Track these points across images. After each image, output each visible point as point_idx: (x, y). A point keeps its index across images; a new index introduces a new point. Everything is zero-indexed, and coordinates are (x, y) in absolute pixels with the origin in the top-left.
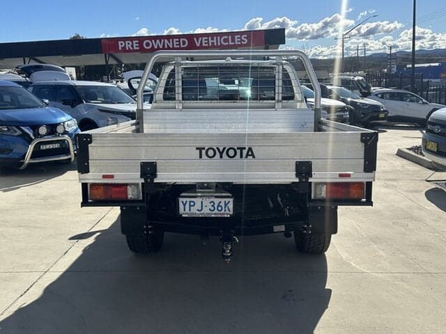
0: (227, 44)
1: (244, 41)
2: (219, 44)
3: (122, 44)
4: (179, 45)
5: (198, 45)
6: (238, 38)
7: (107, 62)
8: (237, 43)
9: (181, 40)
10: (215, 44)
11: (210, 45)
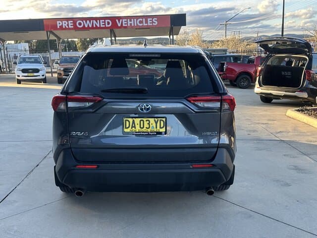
0: (142, 24)
1: (155, 23)
2: (136, 25)
3: (59, 23)
4: (105, 25)
5: (119, 25)
6: (150, 20)
7: (48, 38)
8: (149, 24)
9: (106, 21)
10: (133, 25)
11: (129, 25)
